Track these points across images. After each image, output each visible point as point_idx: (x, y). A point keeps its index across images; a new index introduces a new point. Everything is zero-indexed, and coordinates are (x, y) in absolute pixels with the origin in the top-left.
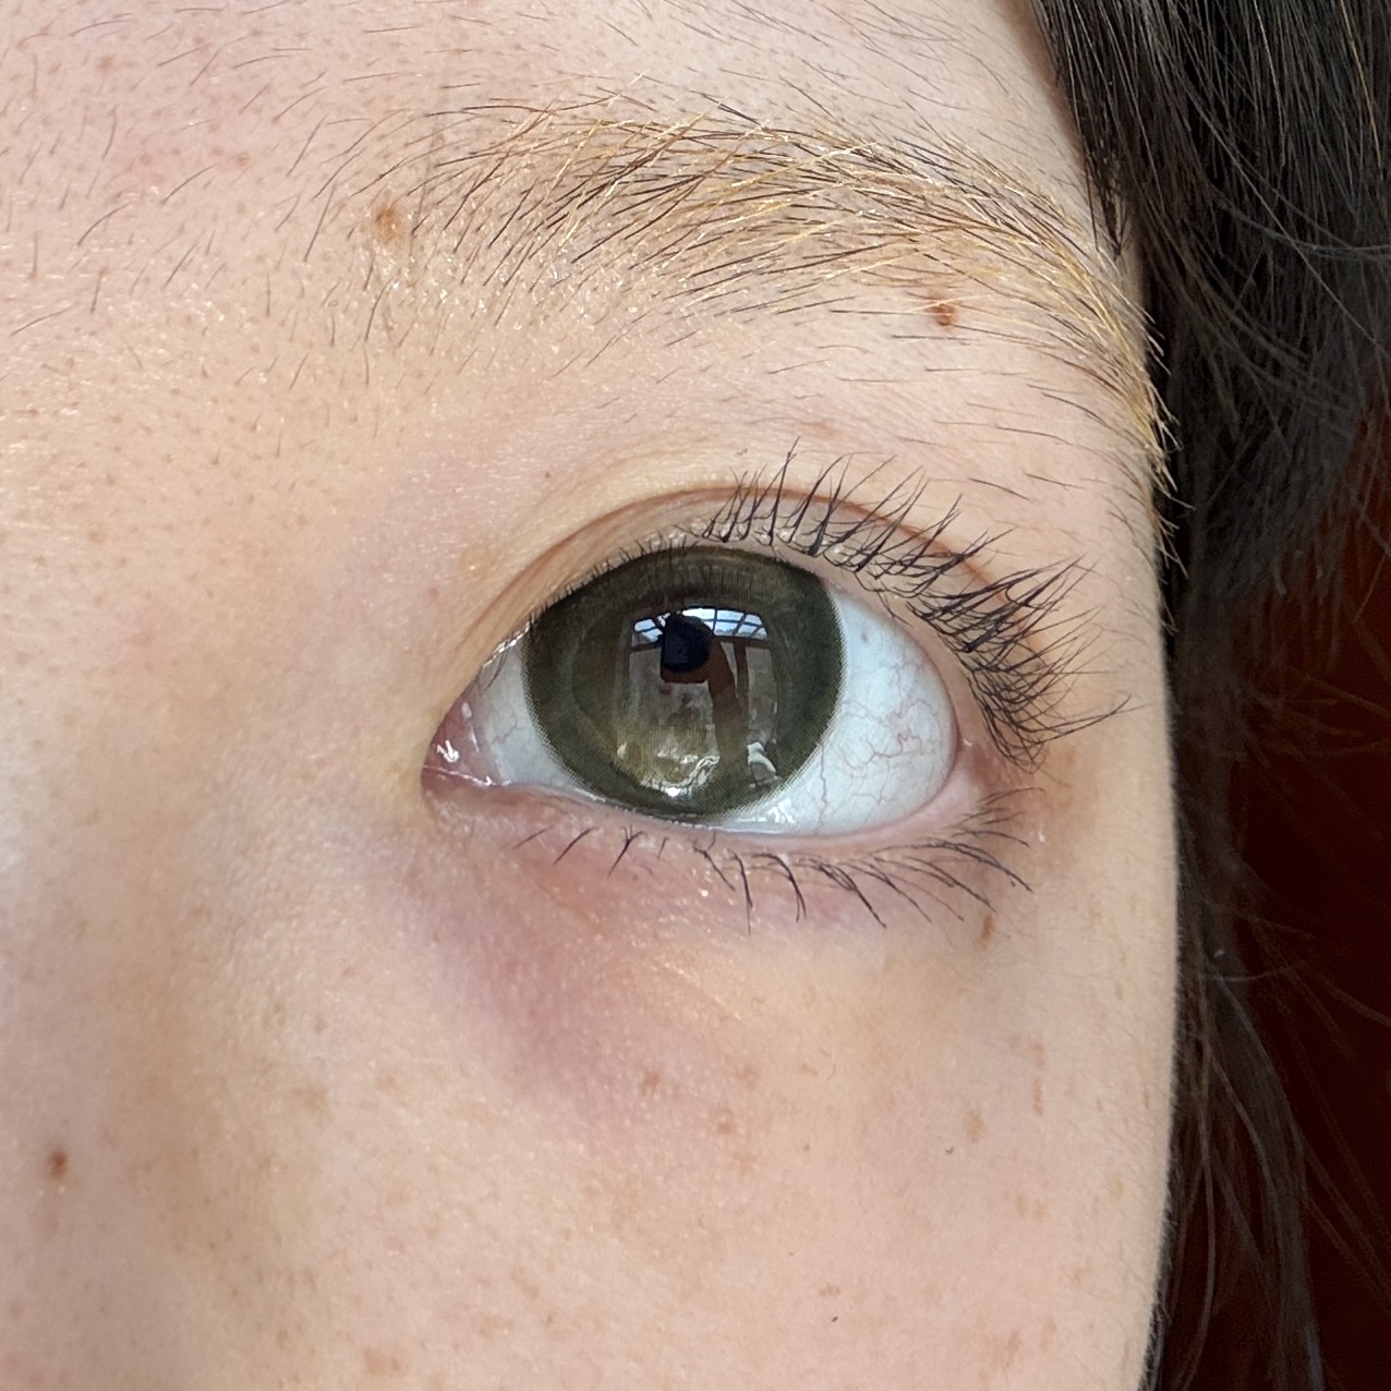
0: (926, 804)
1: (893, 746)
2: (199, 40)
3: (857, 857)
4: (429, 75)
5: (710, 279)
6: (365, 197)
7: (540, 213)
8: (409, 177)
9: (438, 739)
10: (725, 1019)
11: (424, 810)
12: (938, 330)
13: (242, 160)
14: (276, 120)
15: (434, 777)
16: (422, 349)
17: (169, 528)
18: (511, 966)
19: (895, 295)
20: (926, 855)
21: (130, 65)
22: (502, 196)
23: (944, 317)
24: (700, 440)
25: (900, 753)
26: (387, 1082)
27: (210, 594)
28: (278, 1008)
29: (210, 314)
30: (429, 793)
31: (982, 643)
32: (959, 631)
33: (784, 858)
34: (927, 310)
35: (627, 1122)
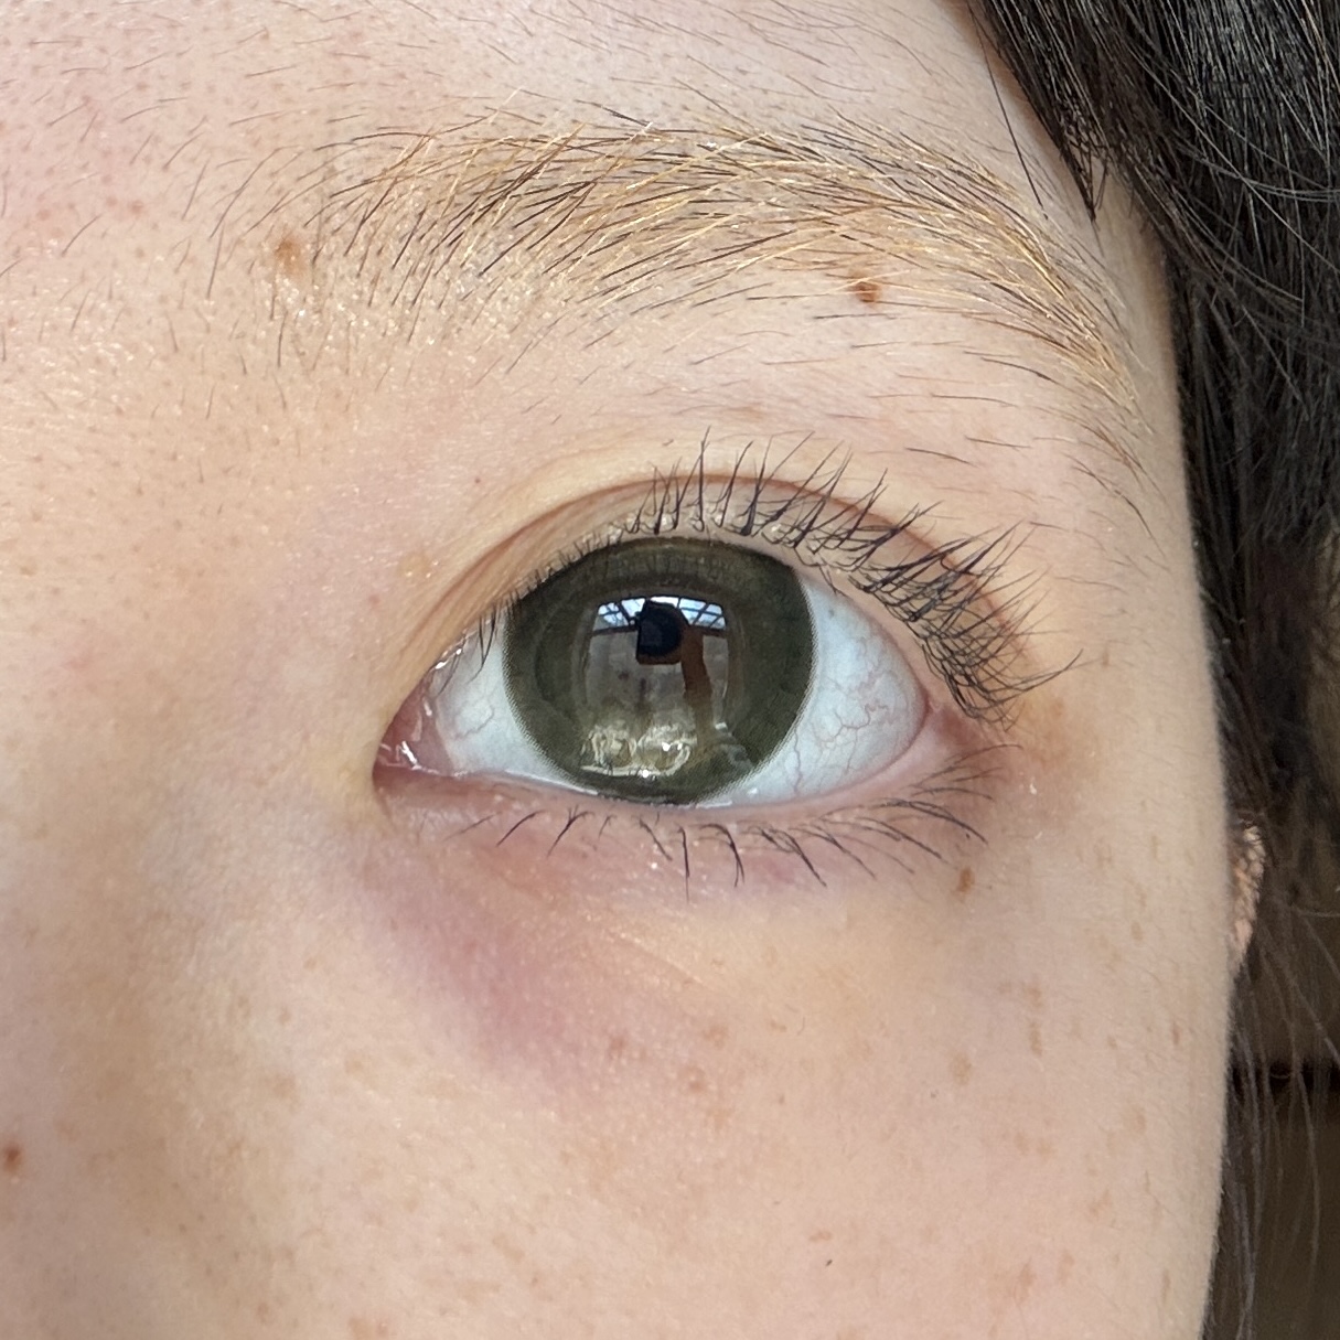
1: (862, 718)
2: (87, 99)
3: (807, 822)
4: (314, 112)
5: (619, 279)
6: (260, 234)
7: (438, 231)
8: (305, 210)
10: (688, 982)
11: (376, 807)
12: (861, 307)
13: (136, 208)
14: (166, 167)
16: (337, 370)
17: (100, 557)
18: (470, 947)
19: (815, 280)
20: (882, 815)
21: (22, 127)
22: (394, 222)
23: (867, 294)
24: (626, 435)
25: (868, 723)
26: (353, 1066)
27: (147, 616)
28: (243, 1001)
29: (118, 355)
31: (928, 611)
32: (902, 602)
33: (732, 828)
34: (849, 289)
35: (596, 1088)
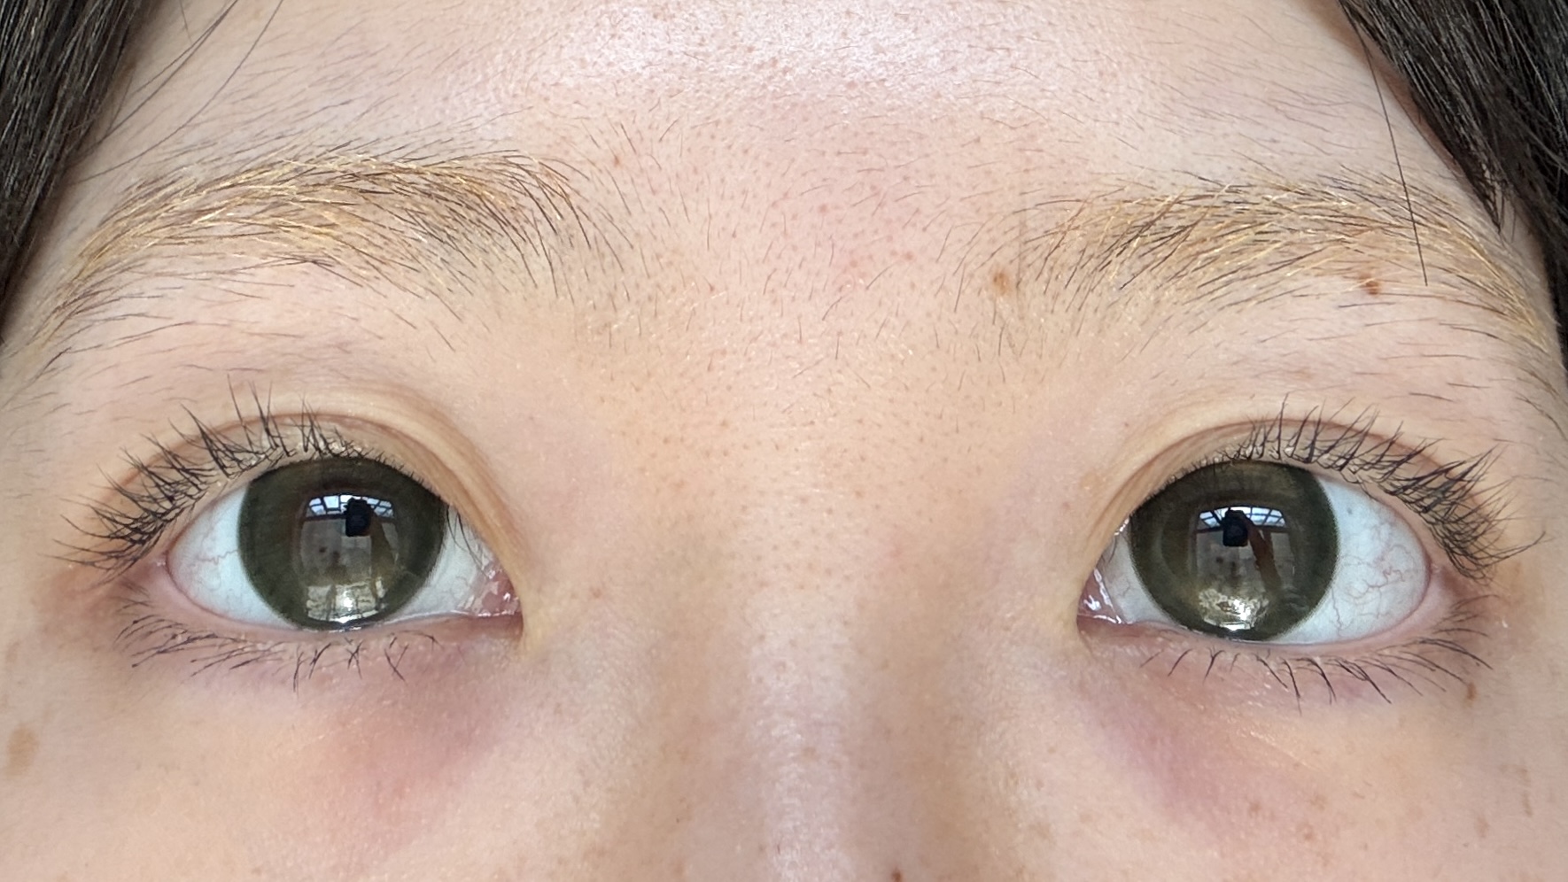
0: (1411, 613)
1: (1381, 580)
2: (873, 188)
3: (1367, 655)
4: (1012, 188)
5: (1210, 287)
6: (986, 268)
7: (1094, 262)
8: (1010, 252)
9: (1084, 596)
10: (1297, 765)
11: (1081, 644)
12: (1370, 299)
13: (909, 256)
14: (925, 229)
15: (1085, 621)
16: (1034, 357)
17: (901, 483)
18: (1153, 740)
19: (1337, 281)
20: (1415, 649)
21: (837, 207)
22: (1069, 256)
23: (1372, 289)
24: (1223, 392)
25: (1387, 583)
26: (1085, 818)
27: (931, 520)
28: (1013, 775)
29: (905, 352)
30: (1083, 632)
31: (1435, 506)
32: (1417, 500)
33: (1318, 660)
34: (1362, 287)
35: (1243, 836)
